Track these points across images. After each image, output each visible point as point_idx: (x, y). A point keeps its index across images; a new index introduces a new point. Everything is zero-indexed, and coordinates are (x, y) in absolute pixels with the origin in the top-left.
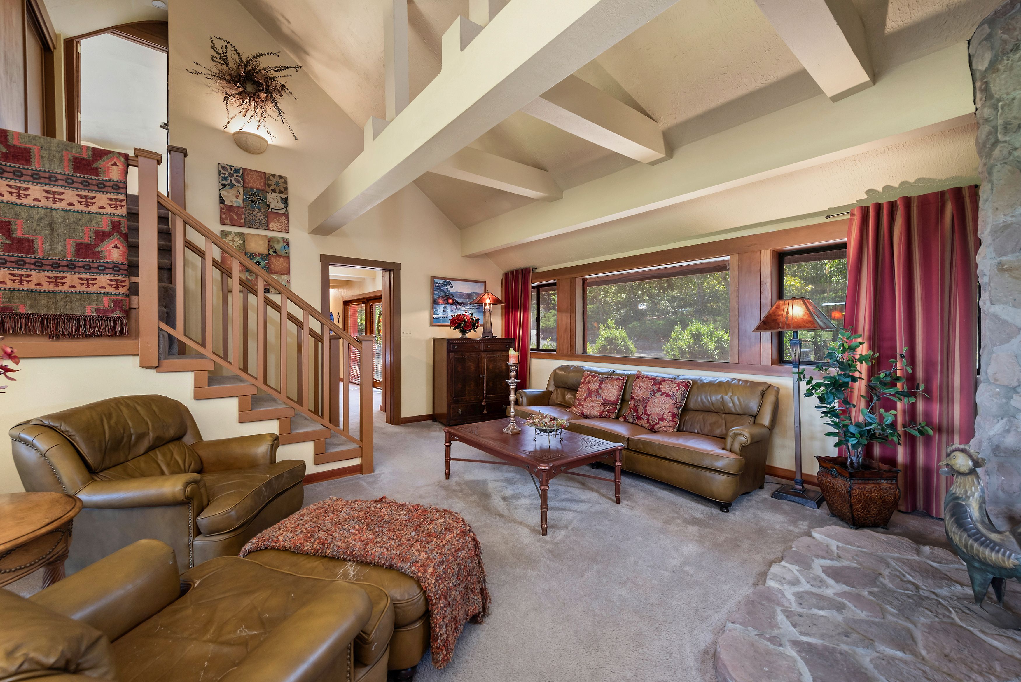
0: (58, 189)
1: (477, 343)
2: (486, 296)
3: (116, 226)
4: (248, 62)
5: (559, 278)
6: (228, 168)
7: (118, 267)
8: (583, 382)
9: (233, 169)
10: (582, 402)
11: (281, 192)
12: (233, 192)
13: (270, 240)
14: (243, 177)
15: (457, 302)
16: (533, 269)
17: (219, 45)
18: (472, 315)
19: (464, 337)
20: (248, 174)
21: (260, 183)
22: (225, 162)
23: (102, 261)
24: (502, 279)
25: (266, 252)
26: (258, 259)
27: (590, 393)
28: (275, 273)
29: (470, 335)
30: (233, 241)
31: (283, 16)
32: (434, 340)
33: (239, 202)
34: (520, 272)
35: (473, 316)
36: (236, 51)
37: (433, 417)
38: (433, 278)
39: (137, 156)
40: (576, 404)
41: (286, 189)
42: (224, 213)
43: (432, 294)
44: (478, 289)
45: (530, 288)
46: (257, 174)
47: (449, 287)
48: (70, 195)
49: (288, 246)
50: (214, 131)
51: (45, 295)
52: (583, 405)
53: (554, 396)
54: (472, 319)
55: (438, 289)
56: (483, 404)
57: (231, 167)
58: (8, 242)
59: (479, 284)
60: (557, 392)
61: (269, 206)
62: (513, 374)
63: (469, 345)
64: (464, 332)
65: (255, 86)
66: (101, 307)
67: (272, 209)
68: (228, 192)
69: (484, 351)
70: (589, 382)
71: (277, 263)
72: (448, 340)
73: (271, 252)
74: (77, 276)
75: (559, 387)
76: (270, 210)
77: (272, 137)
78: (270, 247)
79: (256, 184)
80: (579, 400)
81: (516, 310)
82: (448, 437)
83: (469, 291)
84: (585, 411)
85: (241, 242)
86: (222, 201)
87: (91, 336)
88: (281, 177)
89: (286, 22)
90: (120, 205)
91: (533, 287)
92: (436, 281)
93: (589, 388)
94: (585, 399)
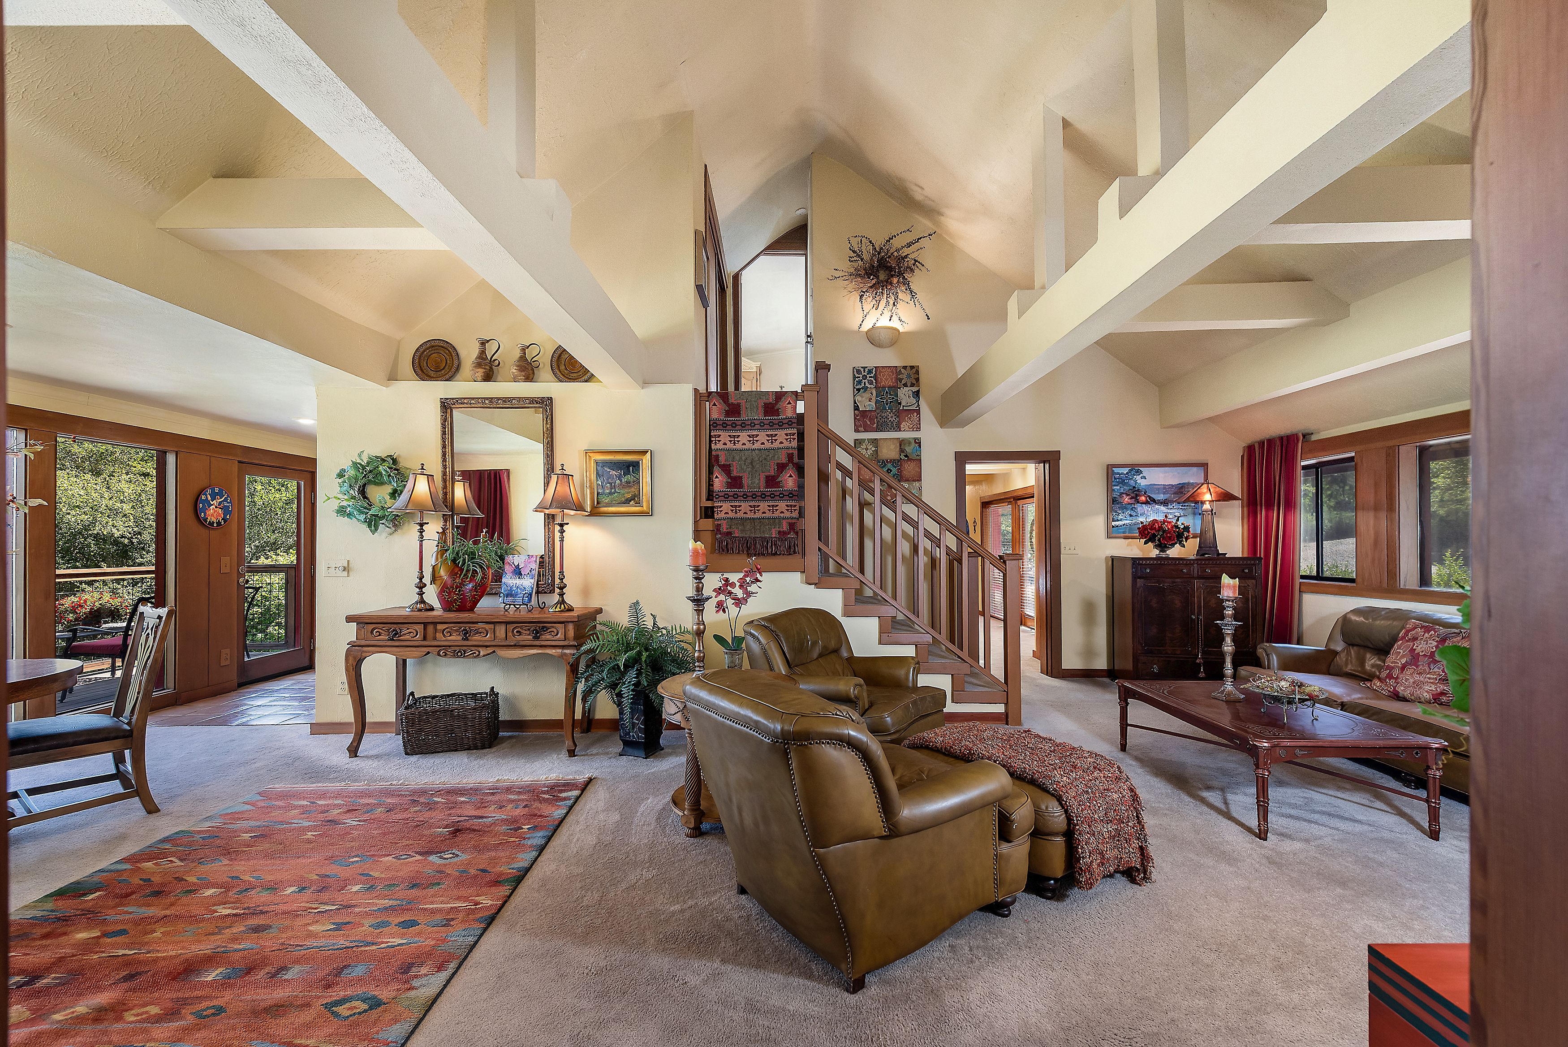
0: (755, 433)
1: (1186, 564)
2: (1204, 488)
3: (790, 457)
4: (881, 248)
5: (1359, 448)
6: (862, 370)
7: (791, 494)
8: (1403, 638)
9: (866, 370)
10: (1395, 673)
11: (912, 385)
12: (867, 395)
13: (902, 442)
14: (875, 377)
15: (1154, 501)
16: (1304, 436)
17: (855, 243)
18: (1178, 520)
19: (1163, 555)
20: (880, 372)
21: (892, 379)
22: (860, 364)
23: (781, 489)
24: (1242, 457)
25: (897, 457)
26: (889, 466)
27: (1415, 658)
28: (907, 480)
29: (1174, 552)
30: (867, 449)
31: (916, 185)
32: (1113, 559)
33: (871, 405)
34: (1278, 443)
35: (1179, 523)
36: (870, 242)
37: (1111, 674)
38: (1110, 468)
39: (803, 392)
40: (1384, 674)
41: (917, 380)
42: (859, 420)
43: (1109, 490)
44: (1193, 476)
45: (1299, 468)
46: (889, 370)
47: (1138, 478)
48: (762, 436)
49: (920, 447)
50: (850, 333)
51: (749, 521)
52: (1397, 678)
53: (1341, 660)
54: (1177, 527)
55: (1119, 483)
56: (1198, 661)
57: (864, 368)
58: (729, 481)
59: (1195, 469)
60: (1349, 653)
61: (900, 404)
62: (1229, 612)
63: (1172, 567)
64: (1162, 547)
65: (887, 272)
66: (782, 530)
67: (903, 406)
68: (862, 397)
69: (1199, 578)
70: (1415, 639)
71: (909, 468)
72: (1134, 560)
73: (903, 457)
74: (767, 504)
75: (1353, 645)
76: (901, 408)
77: (904, 324)
78: (902, 451)
79: (887, 381)
80: (1391, 668)
81: (1269, 506)
82: (1122, 693)
83: (1175, 482)
84: (1400, 689)
85: (873, 449)
86: (856, 408)
87: (775, 554)
88: (912, 367)
89: (919, 190)
90: (793, 439)
91: (1304, 468)
92: (1116, 470)
93: (1412, 650)
94: (1403, 668)
